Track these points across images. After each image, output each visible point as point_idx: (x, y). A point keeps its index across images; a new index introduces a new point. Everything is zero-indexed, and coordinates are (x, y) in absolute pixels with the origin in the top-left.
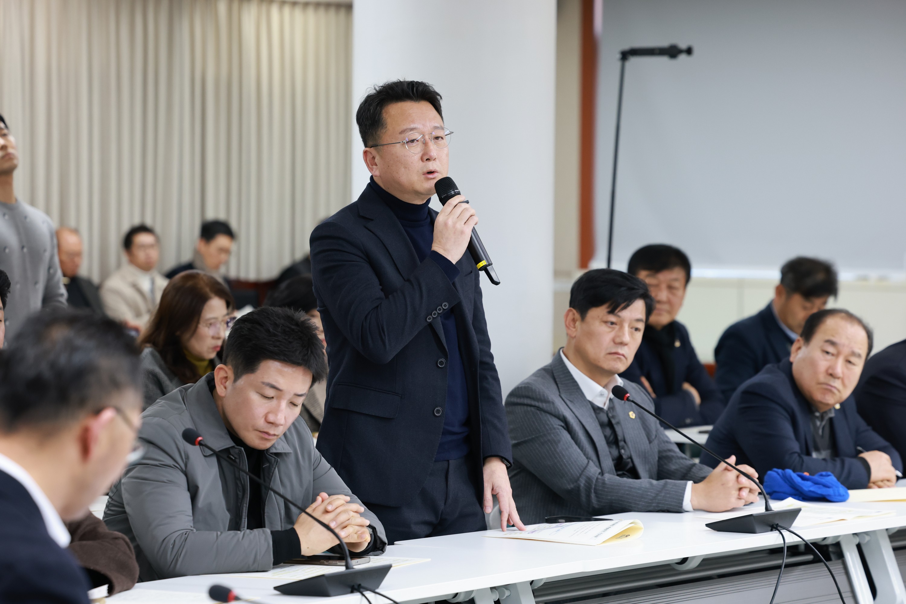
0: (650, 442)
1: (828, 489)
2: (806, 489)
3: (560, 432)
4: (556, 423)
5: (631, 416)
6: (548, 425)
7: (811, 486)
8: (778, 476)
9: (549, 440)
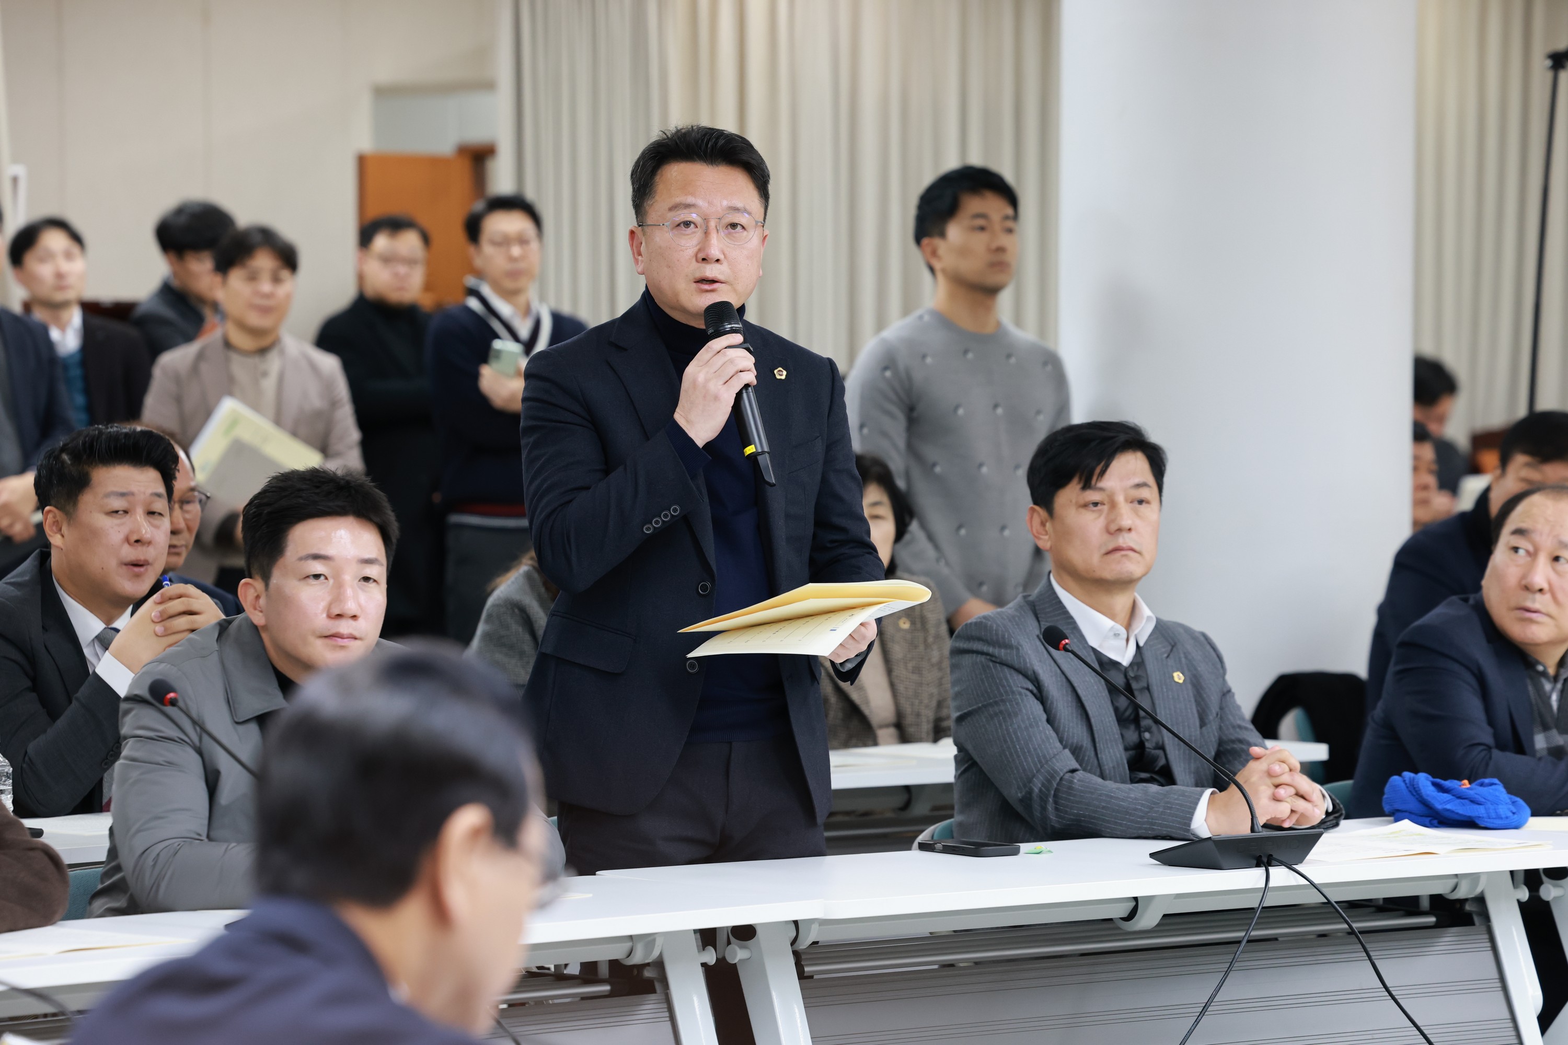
0: (1203, 723)
1: (1478, 807)
2: (1439, 807)
3: (1022, 700)
4: (1019, 683)
5: (1176, 679)
6: (1003, 686)
7: (1448, 802)
8: (1403, 784)
9: (1001, 712)
